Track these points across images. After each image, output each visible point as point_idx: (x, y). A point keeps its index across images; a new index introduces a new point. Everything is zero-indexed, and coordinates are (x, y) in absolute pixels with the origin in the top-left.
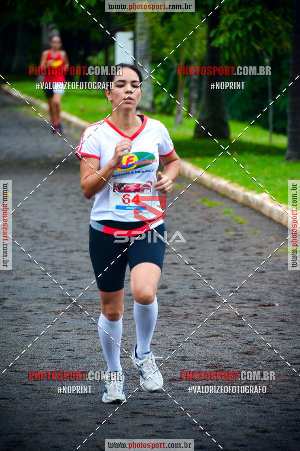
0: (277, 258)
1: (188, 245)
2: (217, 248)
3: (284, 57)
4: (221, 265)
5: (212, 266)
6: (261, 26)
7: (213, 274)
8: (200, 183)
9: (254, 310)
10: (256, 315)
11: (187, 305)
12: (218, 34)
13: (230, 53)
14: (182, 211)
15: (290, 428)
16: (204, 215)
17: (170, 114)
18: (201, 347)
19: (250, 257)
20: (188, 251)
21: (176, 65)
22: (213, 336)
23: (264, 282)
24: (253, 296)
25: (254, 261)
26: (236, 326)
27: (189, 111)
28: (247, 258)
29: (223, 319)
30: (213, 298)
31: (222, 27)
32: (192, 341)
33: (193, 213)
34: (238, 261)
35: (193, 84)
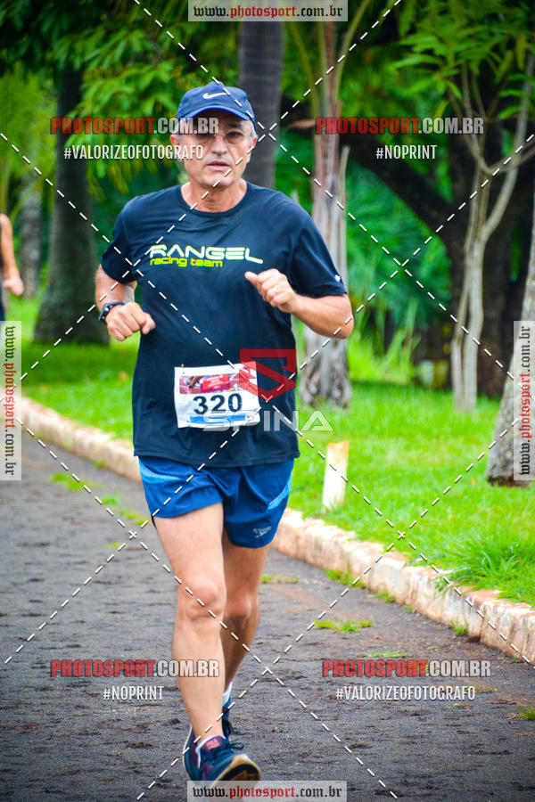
1: (26, 574)
4: (99, 615)
5: (80, 619)
7: (83, 636)
8: (49, 440)
10: (176, 721)
11: (25, 704)
16: (60, 509)
18: (58, 796)
19: (162, 595)
20: (26, 586)
25: (169, 604)
26: (134, 746)
28: (154, 598)
29: (105, 733)
30: (83, 688)
31: (88, 107)
32: (38, 783)
33: (35, 506)
34: (135, 605)
35: (26, 229)
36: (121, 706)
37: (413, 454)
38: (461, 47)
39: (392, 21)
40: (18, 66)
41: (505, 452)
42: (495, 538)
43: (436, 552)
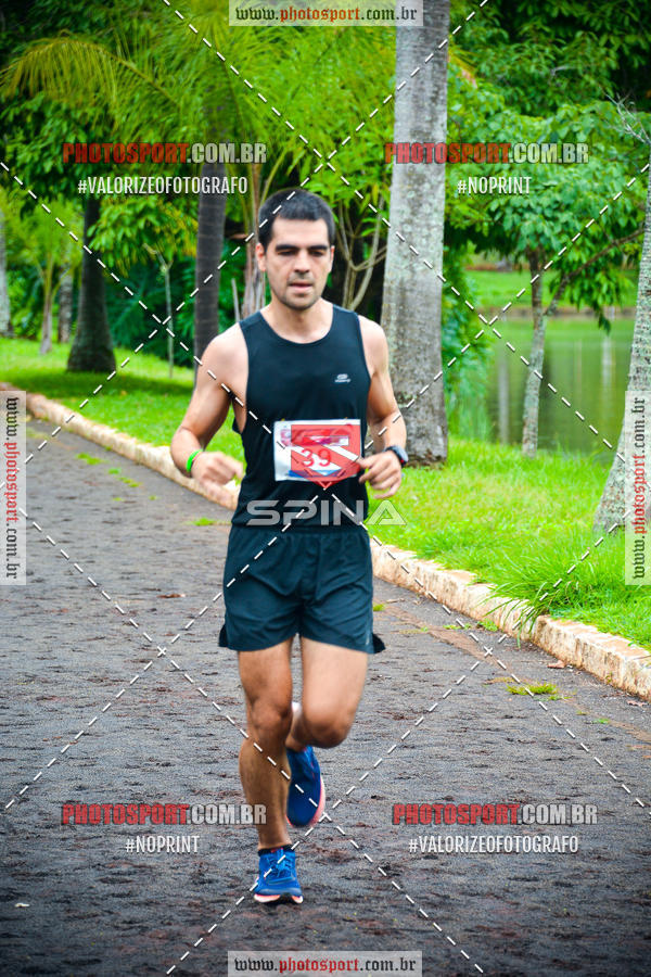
0: (182, 533)
1: (61, 516)
2: (101, 520)
3: (187, 264)
4: (107, 543)
5: (94, 545)
6: (156, 223)
8: (76, 433)
9: (151, 603)
10: (154, 610)
11: (60, 597)
12: (97, 233)
13: (114, 257)
14: (52, 470)
15: (199, 760)
16: (83, 476)
17: (33, 338)
18: (81, 654)
19: (145, 531)
20: (61, 524)
21: (40, 272)
22: (97, 638)
23: (165, 566)
24: (151, 584)
25: (150, 537)
27: (60, 337)
28: (142, 533)
29: (110, 616)
31: (103, 222)
33: (66, 473)
34: (129, 537)
35: (63, 299)
38: (338, 191)
39: (296, 173)
40: (60, 196)
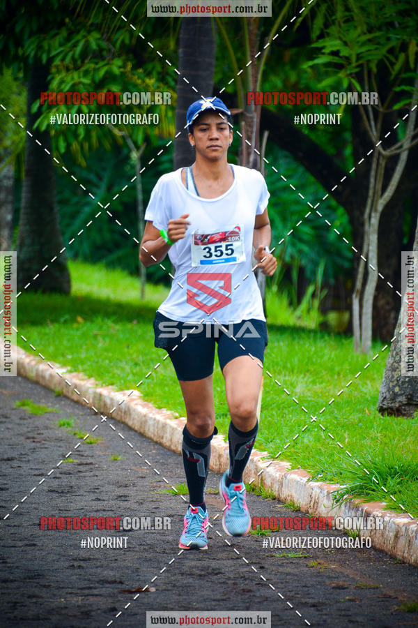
2: (46, 488)
7: (39, 536)
12: (44, 109)
13: (66, 140)
16: (24, 430)
28: (100, 505)
29: (54, 618)
30: (38, 580)
33: (2, 427)
34: (83, 511)
35: (2, 196)
36: (68, 596)
37: (318, 387)
38: (363, 49)
39: (305, 27)
41: (394, 386)
42: (383, 459)
43: (334, 470)
